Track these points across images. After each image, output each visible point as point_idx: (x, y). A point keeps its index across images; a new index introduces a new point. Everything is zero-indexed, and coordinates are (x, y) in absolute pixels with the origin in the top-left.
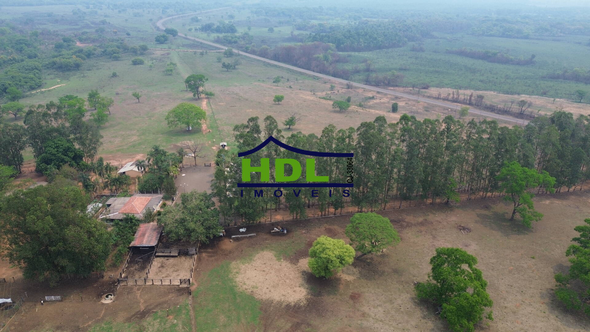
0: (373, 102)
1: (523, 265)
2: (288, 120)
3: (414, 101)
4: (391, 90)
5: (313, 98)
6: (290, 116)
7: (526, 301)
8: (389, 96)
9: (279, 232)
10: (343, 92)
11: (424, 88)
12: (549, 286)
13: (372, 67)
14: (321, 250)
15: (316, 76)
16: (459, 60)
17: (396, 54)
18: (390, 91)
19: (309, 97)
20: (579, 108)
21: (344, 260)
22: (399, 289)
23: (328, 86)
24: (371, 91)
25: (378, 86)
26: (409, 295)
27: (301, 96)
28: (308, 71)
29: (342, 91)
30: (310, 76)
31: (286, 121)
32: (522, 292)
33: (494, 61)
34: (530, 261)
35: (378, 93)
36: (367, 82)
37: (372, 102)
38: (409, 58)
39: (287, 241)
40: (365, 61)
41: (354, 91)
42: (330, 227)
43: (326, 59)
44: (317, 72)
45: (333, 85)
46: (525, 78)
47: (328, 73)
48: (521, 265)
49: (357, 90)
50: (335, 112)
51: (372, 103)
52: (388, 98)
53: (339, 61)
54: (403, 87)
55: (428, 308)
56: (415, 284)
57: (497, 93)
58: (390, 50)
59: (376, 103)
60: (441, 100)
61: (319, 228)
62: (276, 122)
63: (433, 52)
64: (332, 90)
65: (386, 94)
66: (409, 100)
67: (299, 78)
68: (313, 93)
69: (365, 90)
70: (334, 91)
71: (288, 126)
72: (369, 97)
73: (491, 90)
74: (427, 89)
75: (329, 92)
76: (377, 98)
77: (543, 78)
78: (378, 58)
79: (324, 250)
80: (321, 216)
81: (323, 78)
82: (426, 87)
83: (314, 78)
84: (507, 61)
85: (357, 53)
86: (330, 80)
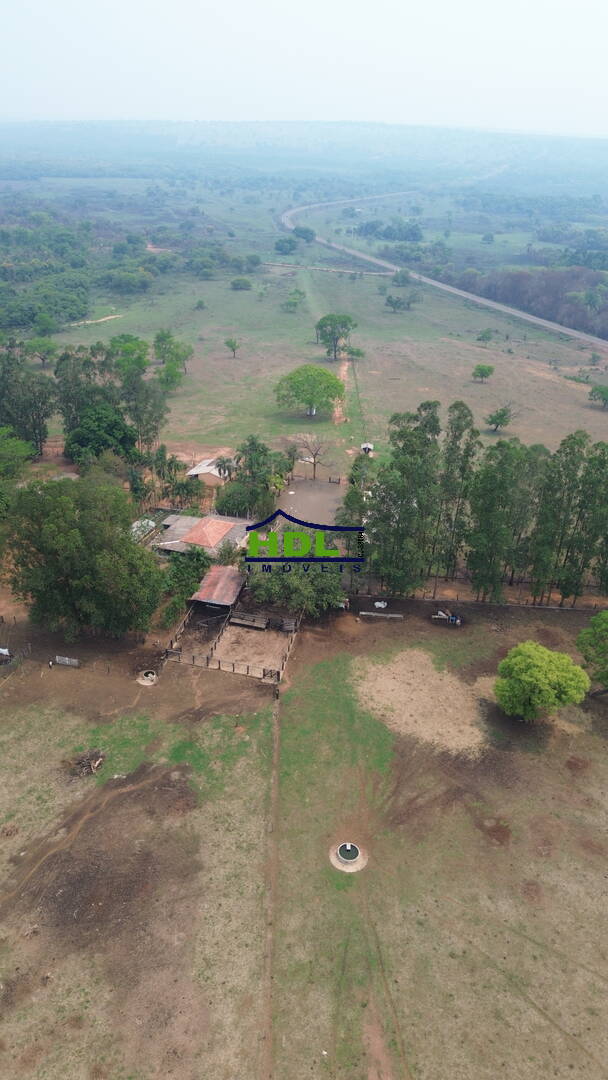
2: (494, 414)
5: (551, 376)
6: (500, 408)
14: (523, 666)
15: (564, 334)
19: (544, 374)
21: (565, 693)
23: (587, 355)
27: (529, 370)
28: (550, 323)
30: (551, 333)
31: (491, 416)
39: (459, 640)
42: (547, 627)
43: (591, 301)
44: (569, 327)
50: (593, 407)
61: (525, 626)
62: (471, 416)
64: (594, 365)
67: (529, 335)
68: (552, 367)
70: (597, 367)
71: (493, 426)
75: (586, 368)
79: (529, 667)
80: (534, 604)
81: (579, 339)
83: (561, 337)
86: (592, 344)
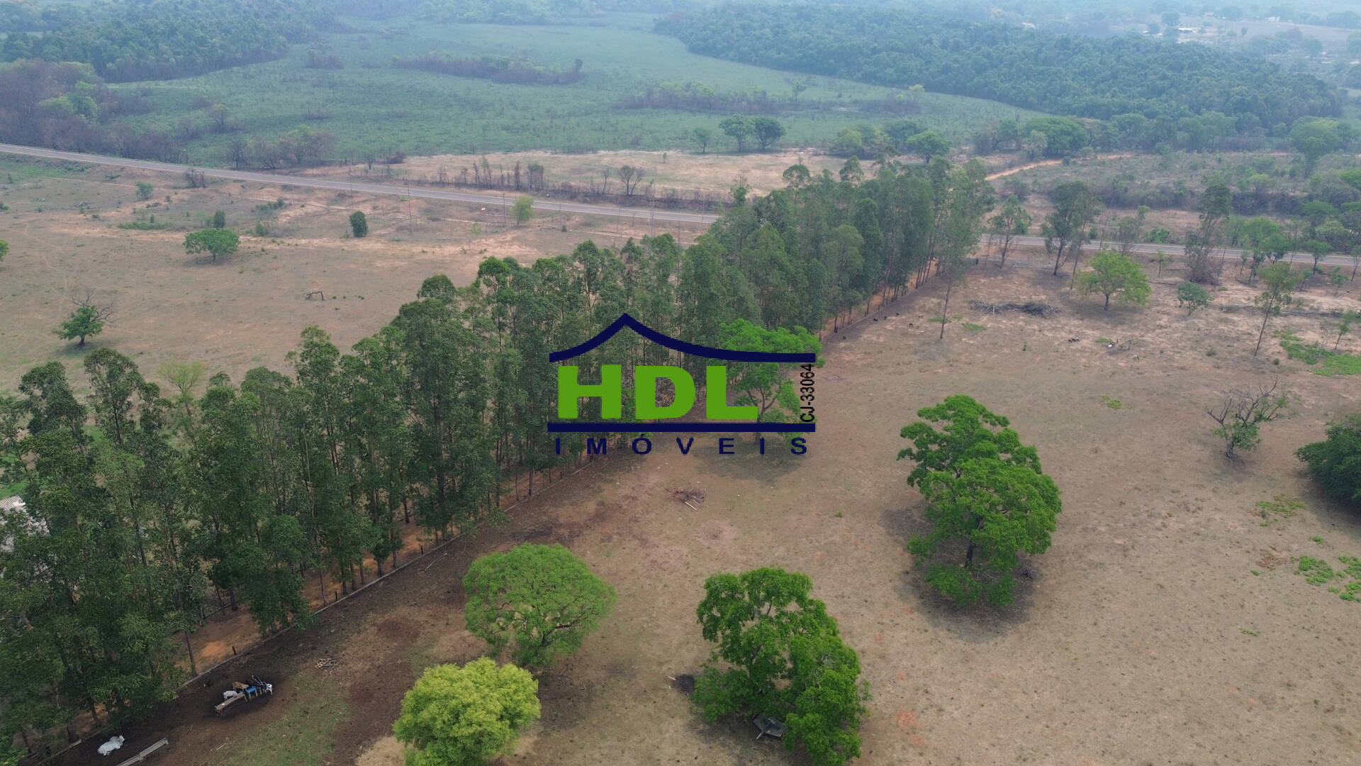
0: (288, 215)
1: (833, 538)
3: (390, 197)
4: (314, 176)
5: (97, 230)
7: (884, 621)
8: (321, 195)
9: (242, 699)
10: (182, 200)
11: (395, 161)
12: (897, 569)
13: (230, 120)
14: (446, 716)
15: (70, 163)
16: (433, 81)
17: (275, 79)
18: (314, 180)
19: (86, 230)
20: (711, 165)
22: (650, 715)
23: (129, 187)
24: (263, 186)
25: (274, 168)
26: (678, 722)
27: (56, 229)
28: (38, 149)
29: (180, 196)
31: (66, 326)
32: (866, 601)
33: (505, 80)
34: (837, 524)
35: (286, 188)
36: (239, 161)
37: (284, 218)
38: (314, 86)
40: (202, 104)
41: (217, 191)
43: (83, 109)
45: (146, 182)
46: (583, 111)
47: (106, 150)
48: (830, 539)
49: (224, 189)
50: (200, 263)
51: (284, 220)
52: (321, 199)
53: (121, 108)
54: (341, 164)
55: (734, 732)
56: (673, 684)
57: (552, 154)
58: (252, 68)
59: (296, 219)
60: (453, 188)
61: (359, 632)
63: (364, 67)
64: (147, 199)
65: (309, 191)
66: (377, 197)
68: (89, 216)
69: (244, 186)
70: (156, 201)
71: (77, 339)
72: (270, 204)
73: (537, 148)
74: (401, 162)
75: (141, 206)
76: (291, 204)
77: (616, 109)
78: (231, 94)
80: (345, 593)
81: (99, 165)
82: (398, 159)
83: (67, 167)
84: (532, 79)
85: (163, 85)
86: (122, 169)
